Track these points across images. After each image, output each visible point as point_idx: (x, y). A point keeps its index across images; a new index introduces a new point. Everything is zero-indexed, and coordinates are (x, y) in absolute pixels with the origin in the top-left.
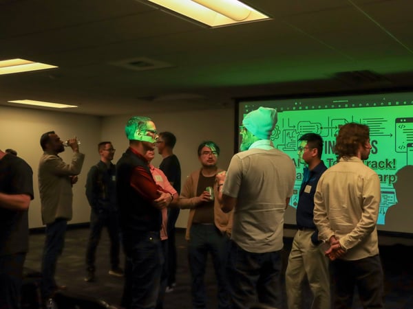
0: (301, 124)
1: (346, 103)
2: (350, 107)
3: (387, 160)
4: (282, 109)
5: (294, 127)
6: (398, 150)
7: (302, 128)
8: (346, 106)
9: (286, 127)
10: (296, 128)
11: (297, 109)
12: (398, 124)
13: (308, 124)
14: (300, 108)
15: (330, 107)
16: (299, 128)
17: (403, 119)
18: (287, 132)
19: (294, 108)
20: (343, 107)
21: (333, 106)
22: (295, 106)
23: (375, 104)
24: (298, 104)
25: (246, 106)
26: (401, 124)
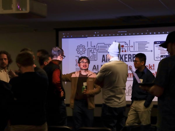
0: (99, 45)
1: (126, 33)
2: (128, 35)
3: (149, 65)
4: (87, 36)
5: (95, 46)
6: (156, 59)
7: (99, 47)
8: (126, 34)
9: (89, 47)
10: (96, 47)
11: (96, 36)
12: (155, 45)
13: (103, 45)
14: (98, 35)
15: (116, 35)
16: (98, 47)
17: (158, 42)
18: (90, 49)
19: (94, 35)
20: (124, 35)
21: (118, 35)
22: (95, 34)
23: (142, 34)
24: (97, 33)
25: (64, 34)
26: (157, 45)
